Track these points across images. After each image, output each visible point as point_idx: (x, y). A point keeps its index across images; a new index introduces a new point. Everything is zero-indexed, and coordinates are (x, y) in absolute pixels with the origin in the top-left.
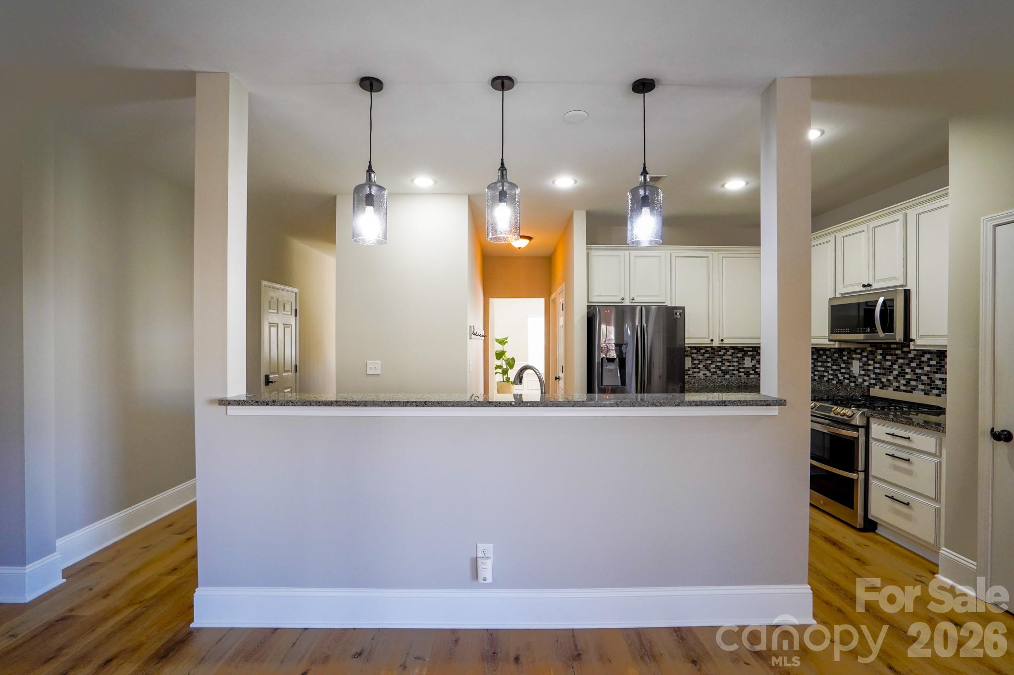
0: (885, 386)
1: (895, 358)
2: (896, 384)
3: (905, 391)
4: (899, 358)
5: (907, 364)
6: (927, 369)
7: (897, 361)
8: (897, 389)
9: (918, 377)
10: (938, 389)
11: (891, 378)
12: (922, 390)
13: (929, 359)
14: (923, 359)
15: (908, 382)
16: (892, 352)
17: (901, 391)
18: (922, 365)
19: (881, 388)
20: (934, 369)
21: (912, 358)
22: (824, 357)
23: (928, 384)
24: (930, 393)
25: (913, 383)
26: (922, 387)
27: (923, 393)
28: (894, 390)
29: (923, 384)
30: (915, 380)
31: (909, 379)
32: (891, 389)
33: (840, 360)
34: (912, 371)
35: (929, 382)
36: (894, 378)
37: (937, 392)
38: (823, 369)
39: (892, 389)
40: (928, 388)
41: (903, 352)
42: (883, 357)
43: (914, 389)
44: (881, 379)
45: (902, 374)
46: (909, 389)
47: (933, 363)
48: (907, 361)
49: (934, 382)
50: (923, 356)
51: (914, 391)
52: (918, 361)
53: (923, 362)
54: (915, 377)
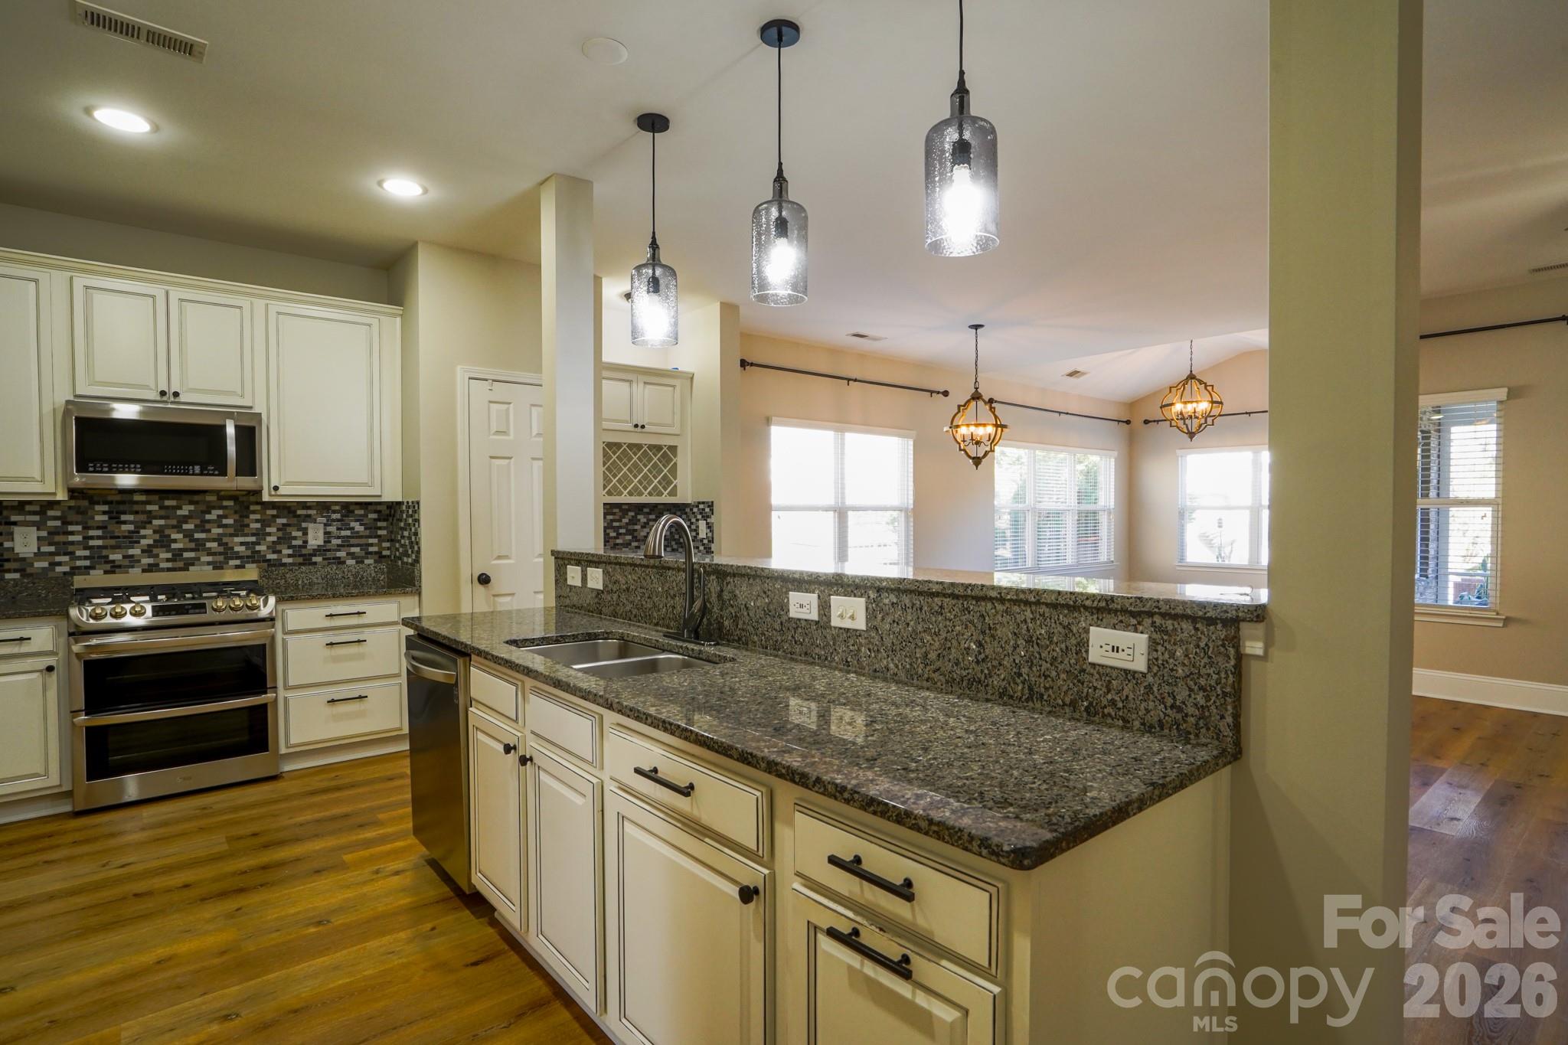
0: (119, 567)
1: (142, 517)
2: (146, 561)
3: (169, 570)
4: (156, 518)
5: (174, 527)
6: (216, 531)
7: (151, 523)
8: (151, 568)
9: (199, 546)
10: (237, 558)
11: (135, 551)
12: (209, 563)
13: (220, 517)
14: (208, 517)
15: (177, 555)
16: (136, 508)
17: (163, 570)
18: (207, 526)
19: (106, 572)
20: (231, 530)
21: (185, 516)
23: (220, 554)
24: (225, 566)
25: (188, 555)
26: (210, 559)
27: (211, 567)
28: (144, 571)
29: (209, 554)
30: (192, 550)
31: (180, 550)
32: (137, 570)
34: (185, 536)
35: (221, 549)
36: (143, 551)
37: (238, 562)
39: (140, 570)
40: (221, 558)
41: (162, 507)
42: (110, 518)
43: (193, 565)
44: (108, 557)
45: (163, 542)
46: (181, 564)
47: (230, 521)
48: (174, 522)
49: (232, 548)
50: (210, 513)
51: (191, 568)
52: (198, 522)
53: (209, 521)
54: (192, 545)
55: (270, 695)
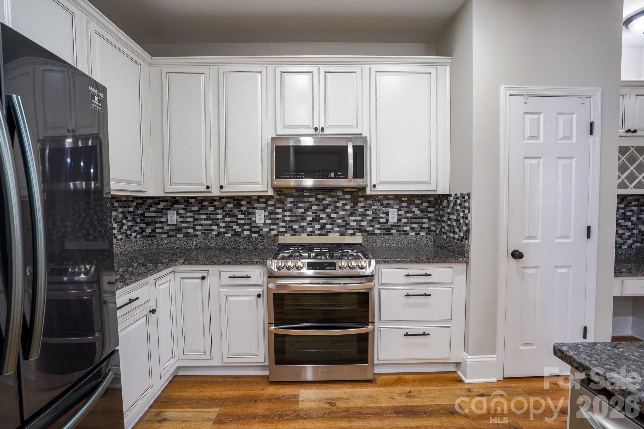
0: (297, 232)
1: (308, 205)
2: (309, 229)
3: (319, 235)
4: (313, 205)
5: (322, 210)
6: (342, 213)
7: (311, 208)
8: (311, 234)
9: (333, 222)
10: (352, 229)
11: (304, 224)
12: (338, 232)
13: (344, 205)
14: (338, 205)
15: (323, 226)
16: (305, 199)
17: (316, 235)
18: (337, 210)
19: (292, 235)
20: (349, 213)
21: (327, 204)
22: (211, 209)
23: (343, 226)
24: (345, 234)
25: (328, 227)
26: (338, 229)
27: (338, 234)
28: (308, 235)
29: (338, 227)
30: (330, 224)
31: (324, 223)
32: (304, 235)
33: (236, 211)
34: (327, 216)
35: (344, 224)
36: (308, 224)
37: (352, 232)
38: (210, 222)
39: (306, 234)
40: (343, 229)
41: (316, 199)
42: (294, 205)
43: (330, 232)
44: (292, 227)
45: (317, 219)
46: (324, 232)
47: (348, 207)
48: (322, 208)
49: (349, 223)
50: (339, 202)
51: (329, 234)
52: (333, 207)
53: (338, 207)
54: (330, 221)
55: (370, 327)
